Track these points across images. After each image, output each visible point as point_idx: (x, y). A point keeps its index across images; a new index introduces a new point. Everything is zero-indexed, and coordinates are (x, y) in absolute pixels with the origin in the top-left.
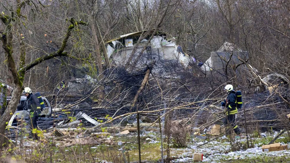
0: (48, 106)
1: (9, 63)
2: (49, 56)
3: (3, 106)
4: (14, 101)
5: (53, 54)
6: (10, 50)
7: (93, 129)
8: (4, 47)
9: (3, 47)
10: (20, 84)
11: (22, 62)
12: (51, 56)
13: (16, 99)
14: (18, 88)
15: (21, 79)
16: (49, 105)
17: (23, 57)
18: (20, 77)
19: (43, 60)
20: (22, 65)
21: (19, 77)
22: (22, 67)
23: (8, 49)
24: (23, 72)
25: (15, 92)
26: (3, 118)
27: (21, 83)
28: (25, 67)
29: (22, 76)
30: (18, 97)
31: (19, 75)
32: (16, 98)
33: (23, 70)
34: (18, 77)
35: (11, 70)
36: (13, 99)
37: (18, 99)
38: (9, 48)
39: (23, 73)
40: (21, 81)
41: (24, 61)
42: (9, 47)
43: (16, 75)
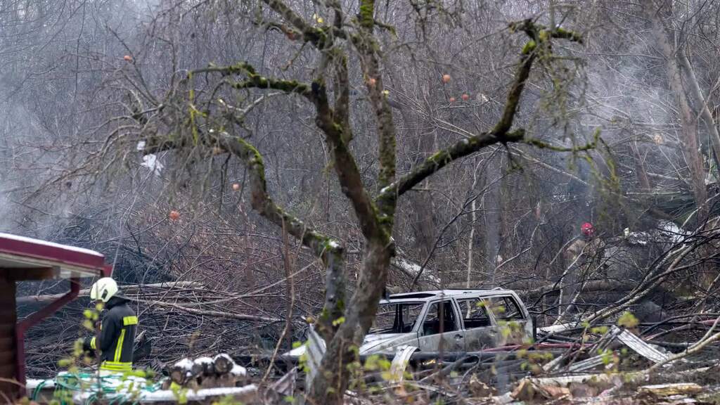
0: (522, 318)
1: (341, 173)
2: (466, 146)
3: (334, 311)
4: (365, 291)
5: (481, 139)
6: (340, 132)
7: (644, 374)
8: (321, 123)
9: (318, 125)
10: (382, 239)
11: (385, 169)
12: (474, 145)
13: (371, 285)
14: (376, 251)
15: (385, 222)
16: (527, 313)
17: (388, 153)
18: (382, 216)
19: (448, 160)
20: (385, 177)
21: (377, 216)
22: (387, 183)
23: (334, 127)
24: (390, 200)
25: (367, 264)
26: (334, 347)
27: (386, 233)
28: (396, 186)
29: (386, 211)
30: (376, 278)
31: (376, 209)
32: (371, 281)
33: (388, 195)
34: (374, 217)
35: (348, 195)
36: (364, 287)
37: (379, 286)
38: (337, 126)
39: (389, 205)
40: (384, 229)
41: (392, 166)
42: (338, 123)
43: (367, 210)
